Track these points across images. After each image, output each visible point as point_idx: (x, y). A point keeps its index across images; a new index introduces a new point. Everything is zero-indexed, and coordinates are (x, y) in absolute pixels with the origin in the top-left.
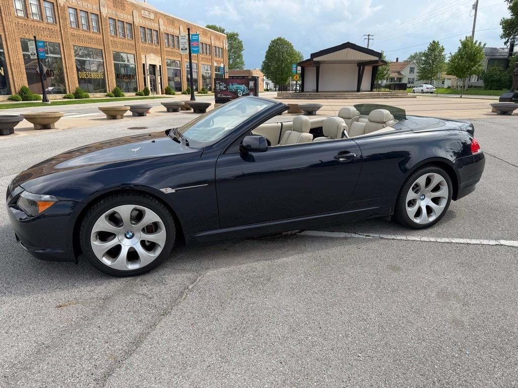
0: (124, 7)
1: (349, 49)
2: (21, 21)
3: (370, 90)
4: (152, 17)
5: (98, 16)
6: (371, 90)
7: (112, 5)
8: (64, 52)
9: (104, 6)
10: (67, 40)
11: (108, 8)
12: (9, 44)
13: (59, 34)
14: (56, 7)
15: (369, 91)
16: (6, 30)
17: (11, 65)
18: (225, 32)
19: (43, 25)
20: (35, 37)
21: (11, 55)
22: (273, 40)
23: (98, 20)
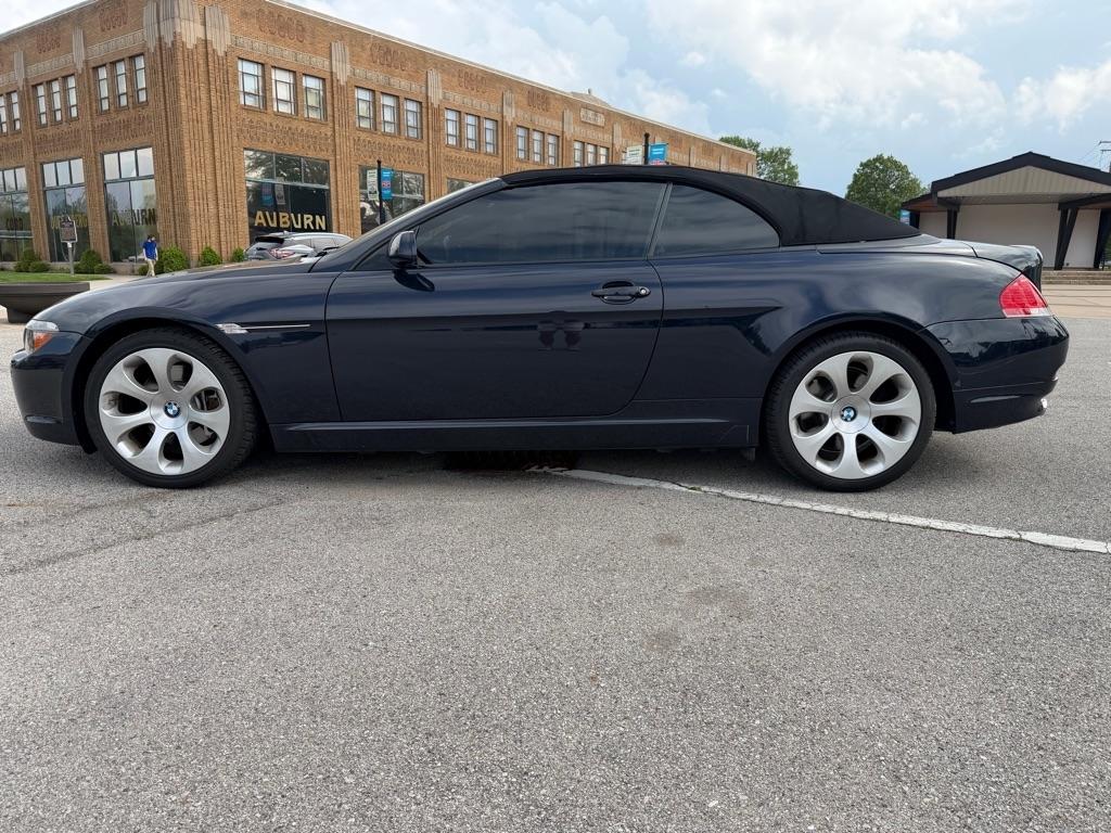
0: (548, 104)
1: (1031, 169)
2: (363, 136)
3: (1091, 266)
4: (601, 120)
5: (499, 124)
6: (1096, 267)
7: (526, 102)
8: (430, 190)
9: (510, 105)
10: (437, 167)
11: (517, 107)
12: (339, 176)
13: (425, 158)
14: (424, 110)
15: (1089, 269)
16: (338, 152)
17: (338, 212)
18: (759, 149)
19: (399, 142)
20: (379, 162)
21: (340, 194)
22: (864, 161)
23: (497, 130)
